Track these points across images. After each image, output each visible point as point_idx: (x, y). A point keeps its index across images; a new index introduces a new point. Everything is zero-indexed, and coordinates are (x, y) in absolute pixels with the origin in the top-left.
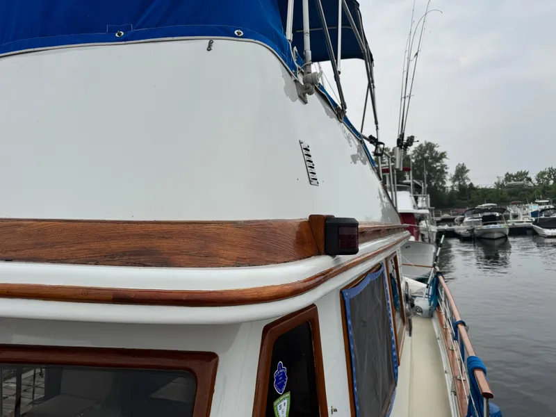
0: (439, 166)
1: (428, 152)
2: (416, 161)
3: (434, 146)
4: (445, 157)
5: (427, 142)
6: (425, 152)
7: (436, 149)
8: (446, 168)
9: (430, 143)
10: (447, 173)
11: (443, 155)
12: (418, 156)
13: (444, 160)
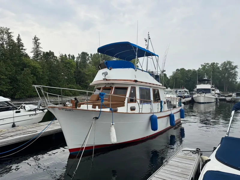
0: (234, 72)
1: (228, 65)
2: (222, 69)
3: (232, 63)
4: (237, 68)
5: (228, 61)
6: (227, 65)
7: (232, 64)
8: (237, 73)
9: (229, 61)
10: (237, 75)
11: (236, 67)
12: (223, 67)
13: (236, 69)
